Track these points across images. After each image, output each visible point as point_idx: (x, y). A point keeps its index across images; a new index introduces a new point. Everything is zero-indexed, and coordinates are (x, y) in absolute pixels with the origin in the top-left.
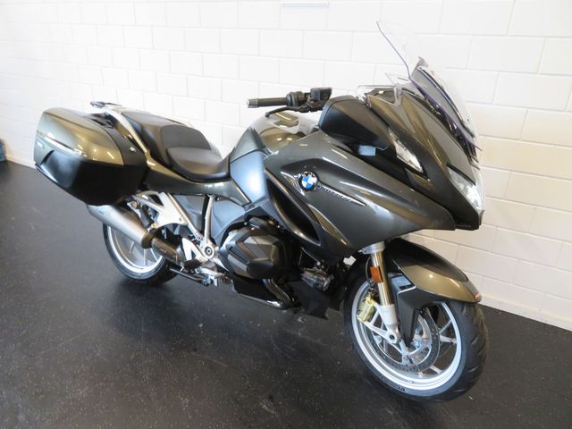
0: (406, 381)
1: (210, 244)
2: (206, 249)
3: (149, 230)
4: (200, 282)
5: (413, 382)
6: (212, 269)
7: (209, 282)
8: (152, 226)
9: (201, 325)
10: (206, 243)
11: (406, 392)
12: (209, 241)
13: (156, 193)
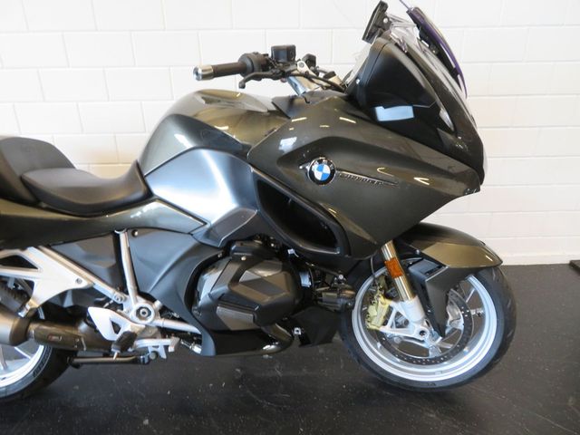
0: (434, 373)
1: (142, 302)
2: (138, 311)
3: (22, 314)
4: (136, 361)
5: (442, 372)
6: (154, 337)
7: (153, 357)
8: (28, 307)
9: (146, 422)
10: (133, 303)
11: (438, 385)
12: (139, 298)
13: (17, 252)
